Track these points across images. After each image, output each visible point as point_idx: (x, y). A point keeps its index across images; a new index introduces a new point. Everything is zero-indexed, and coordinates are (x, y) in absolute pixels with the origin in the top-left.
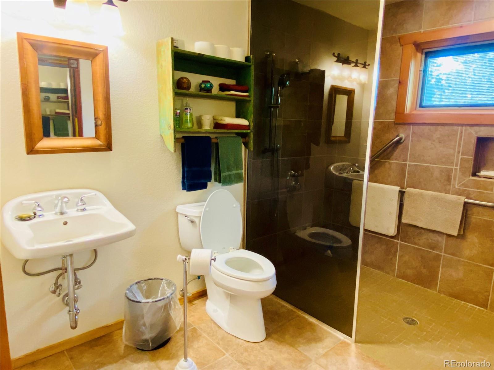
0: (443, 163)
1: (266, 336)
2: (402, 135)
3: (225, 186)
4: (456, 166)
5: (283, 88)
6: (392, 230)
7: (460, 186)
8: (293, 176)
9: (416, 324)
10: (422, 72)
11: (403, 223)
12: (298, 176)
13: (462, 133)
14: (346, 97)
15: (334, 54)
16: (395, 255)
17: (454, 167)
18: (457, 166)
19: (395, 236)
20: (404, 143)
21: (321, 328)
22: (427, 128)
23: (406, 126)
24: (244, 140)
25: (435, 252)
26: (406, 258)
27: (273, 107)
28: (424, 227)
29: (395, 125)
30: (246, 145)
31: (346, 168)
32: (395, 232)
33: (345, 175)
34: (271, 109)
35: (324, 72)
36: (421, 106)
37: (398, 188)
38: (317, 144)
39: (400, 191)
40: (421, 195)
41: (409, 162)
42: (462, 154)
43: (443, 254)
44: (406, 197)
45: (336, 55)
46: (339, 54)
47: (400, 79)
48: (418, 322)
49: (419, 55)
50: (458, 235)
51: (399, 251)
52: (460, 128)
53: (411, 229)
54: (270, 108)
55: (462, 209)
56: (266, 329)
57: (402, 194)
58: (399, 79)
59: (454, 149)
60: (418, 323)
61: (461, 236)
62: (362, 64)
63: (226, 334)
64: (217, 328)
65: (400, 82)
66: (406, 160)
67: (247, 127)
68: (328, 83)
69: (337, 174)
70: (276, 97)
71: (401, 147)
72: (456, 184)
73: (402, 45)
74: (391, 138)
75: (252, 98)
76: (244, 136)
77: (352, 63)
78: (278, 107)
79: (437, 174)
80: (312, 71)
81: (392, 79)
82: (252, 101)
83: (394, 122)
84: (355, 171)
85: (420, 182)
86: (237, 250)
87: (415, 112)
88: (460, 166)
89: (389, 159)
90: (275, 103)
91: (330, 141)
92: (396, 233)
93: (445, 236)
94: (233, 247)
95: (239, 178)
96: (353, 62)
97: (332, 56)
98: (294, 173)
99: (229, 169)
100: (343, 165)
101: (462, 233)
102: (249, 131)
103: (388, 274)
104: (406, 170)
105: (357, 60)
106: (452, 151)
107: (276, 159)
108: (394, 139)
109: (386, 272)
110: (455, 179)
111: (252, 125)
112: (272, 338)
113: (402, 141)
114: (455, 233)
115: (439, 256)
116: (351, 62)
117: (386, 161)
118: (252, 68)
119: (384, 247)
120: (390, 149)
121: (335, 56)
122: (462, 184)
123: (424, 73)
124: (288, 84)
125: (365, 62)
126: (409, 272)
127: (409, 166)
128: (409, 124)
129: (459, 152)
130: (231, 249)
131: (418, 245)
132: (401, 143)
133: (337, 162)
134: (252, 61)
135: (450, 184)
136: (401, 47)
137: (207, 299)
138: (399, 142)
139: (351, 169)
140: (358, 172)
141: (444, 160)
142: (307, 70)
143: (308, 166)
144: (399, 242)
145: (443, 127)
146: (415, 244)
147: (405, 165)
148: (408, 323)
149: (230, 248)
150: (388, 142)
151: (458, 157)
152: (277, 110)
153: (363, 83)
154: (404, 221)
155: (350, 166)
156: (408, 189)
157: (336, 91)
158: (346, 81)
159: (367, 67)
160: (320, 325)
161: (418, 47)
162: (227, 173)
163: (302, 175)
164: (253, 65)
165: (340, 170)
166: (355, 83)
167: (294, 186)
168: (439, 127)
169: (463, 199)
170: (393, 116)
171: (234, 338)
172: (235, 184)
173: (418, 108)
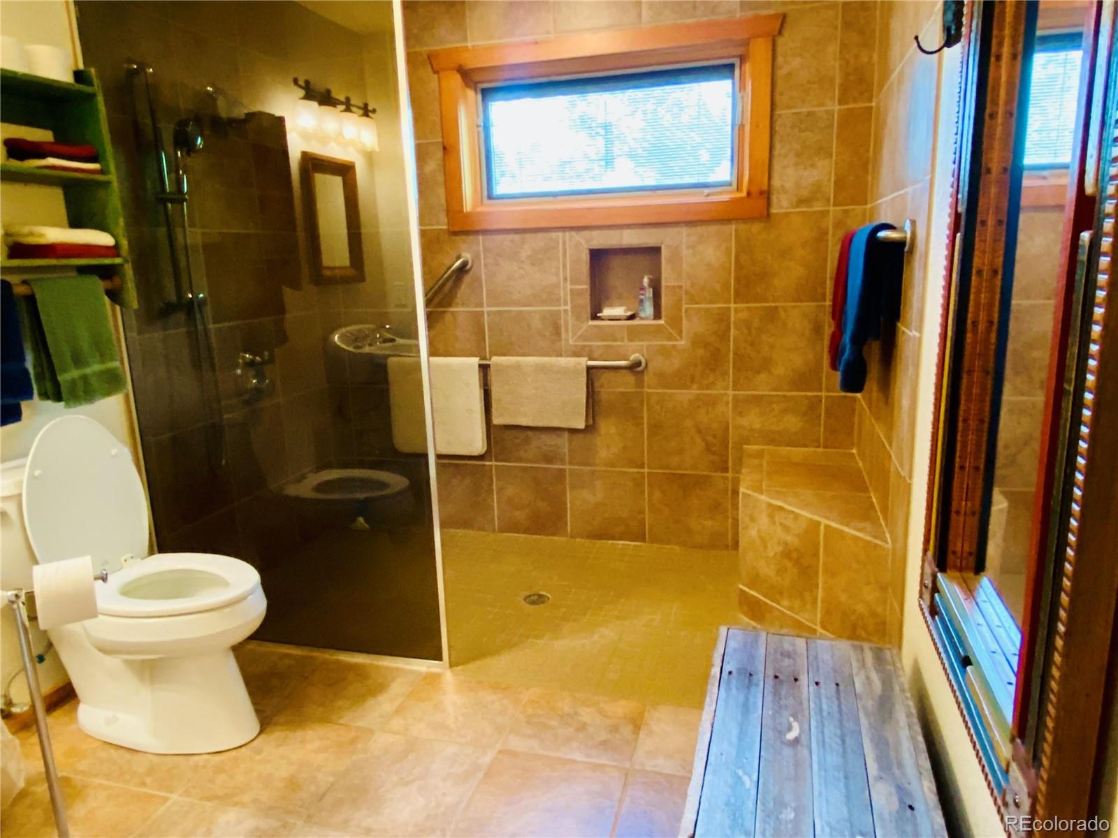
0: (543, 303)
1: (261, 726)
2: (467, 256)
3: (75, 407)
4: (564, 305)
5: (188, 154)
6: (477, 444)
7: (576, 341)
8: (251, 364)
9: (546, 599)
10: (481, 129)
11: (495, 426)
12: (263, 363)
13: (564, 243)
14: (337, 181)
15: (296, 81)
16: (490, 492)
17: (562, 308)
18: (566, 303)
19: (485, 453)
20: (473, 270)
21: (378, 667)
22: (508, 238)
23: (471, 238)
24: (108, 284)
25: (556, 466)
26: (510, 491)
27: (172, 201)
28: (531, 424)
29: (449, 235)
30: (115, 296)
31: (367, 336)
32: (483, 447)
33: (367, 349)
34: (166, 207)
35: (281, 121)
36: (490, 197)
37: (475, 361)
38: (296, 285)
39: (480, 366)
40: (518, 367)
41: (488, 306)
42: (572, 283)
43: (567, 467)
44: (493, 373)
45: (301, 83)
46: (307, 82)
47: (445, 142)
48: (549, 595)
49: (470, 93)
50: (586, 426)
51: (496, 480)
52: (560, 234)
53: (509, 435)
54: (163, 202)
55: (585, 380)
56: (258, 712)
57: (484, 368)
58: (443, 142)
59: (557, 275)
60: (549, 598)
61: (590, 428)
62: (359, 108)
63: (155, 759)
64: (128, 756)
65: (444, 148)
66: (481, 305)
67: (114, 251)
68: (296, 146)
69: (351, 349)
70: (173, 175)
71: (467, 279)
72: (570, 339)
73: (436, 72)
74: (447, 262)
75: (113, 177)
76: (106, 273)
77: (338, 104)
78: (186, 200)
79: (536, 323)
80: (252, 116)
81: (430, 141)
82: (115, 185)
83: (448, 229)
84: (386, 341)
85: (511, 344)
86: (142, 559)
87: (480, 209)
88: (571, 303)
89: (450, 305)
90: (174, 188)
91: (322, 278)
92: (485, 448)
93: (566, 435)
94: (129, 555)
95: (111, 382)
96: (341, 103)
97: (292, 84)
98: (251, 357)
99: (78, 361)
100: (360, 331)
101: (591, 422)
102: (118, 261)
103: (484, 530)
104: (484, 325)
105: (348, 99)
106: (553, 280)
107: (200, 327)
108: (453, 265)
109: (479, 529)
110: (567, 331)
111: (124, 243)
112: (276, 724)
113: (468, 267)
114: (581, 425)
115: (563, 471)
116: (337, 102)
117: (446, 309)
118: (100, 99)
119: (467, 481)
120: (449, 285)
121: (300, 86)
122: (580, 337)
123: (484, 131)
124: (200, 144)
125: (366, 105)
126: (520, 515)
127: (489, 315)
128: (477, 232)
129: (565, 279)
130: (126, 560)
131: (527, 461)
132: (468, 271)
133: (346, 326)
134: (96, 81)
135: (560, 340)
136: (436, 76)
137: (78, 702)
138: (463, 269)
139: (378, 336)
140: (392, 340)
141: (544, 296)
142: (239, 113)
143: (282, 338)
144: (494, 463)
145: (533, 235)
146: (519, 460)
147: (482, 314)
148: (533, 603)
149: (123, 559)
150: (443, 272)
151: (565, 288)
152: (183, 209)
153: (369, 150)
154: (497, 420)
155: (374, 331)
156: (495, 359)
157: (313, 164)
158: (333, 144)
159: (370, 114)
160: (376, 663)
161: (468, 76)
162: (74, 373)
163: (271, 360)
164: (101, 92)
165: (356, 340)
166: (351, 149)
167: (257, 390)
168: (527, 236)
169: (584, 362)
170: (443, 218)
171: (181, 758)
172: (104, 398)
173: (486, 201)
